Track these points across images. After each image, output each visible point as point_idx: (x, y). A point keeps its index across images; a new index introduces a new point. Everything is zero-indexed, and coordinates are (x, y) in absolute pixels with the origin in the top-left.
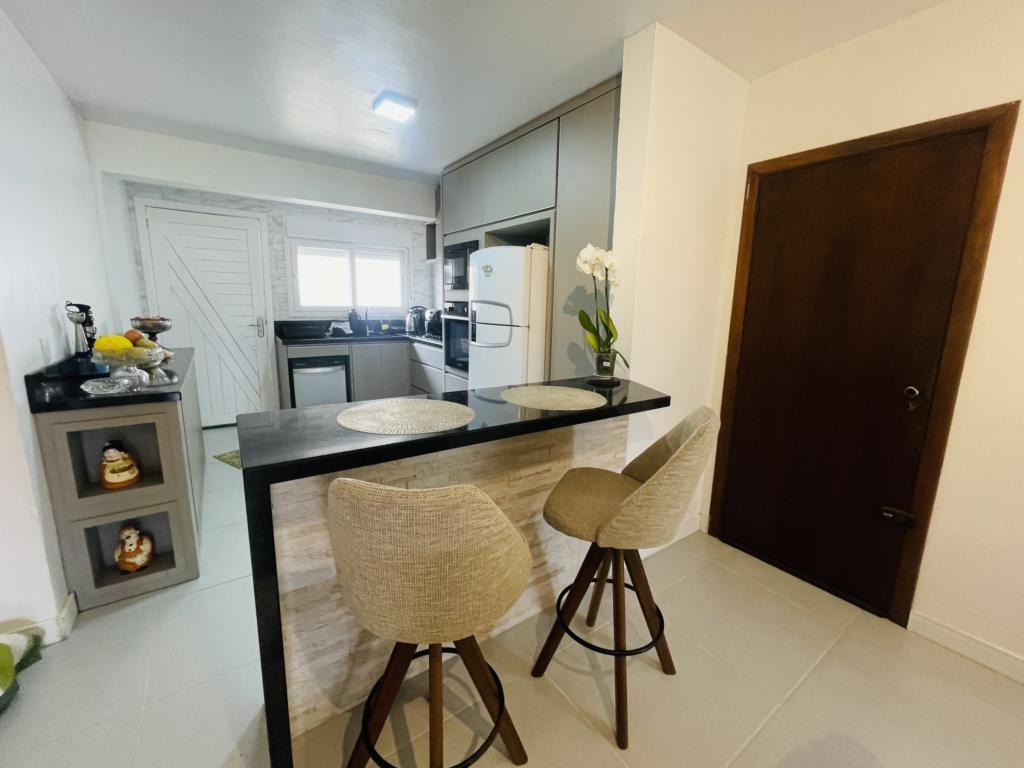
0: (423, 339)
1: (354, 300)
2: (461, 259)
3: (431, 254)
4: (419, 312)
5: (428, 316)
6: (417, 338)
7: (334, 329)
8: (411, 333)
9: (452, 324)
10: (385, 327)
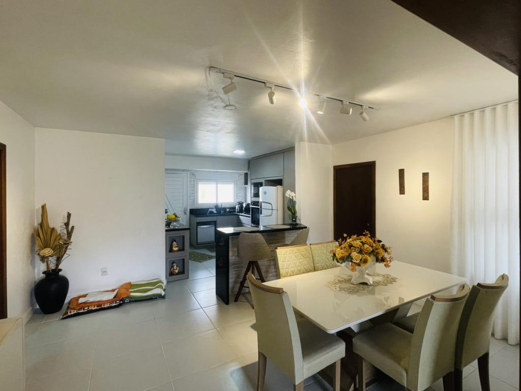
0: (243, 214)
1: (217, 201)
2: (257, 188)
3: (246, 183)
4: (241, 204)
5: (244, 205)
6: (241, 214)
7: (210, 211)
8: (238, 212)
9: (254, 209)
10: (228, 210)
